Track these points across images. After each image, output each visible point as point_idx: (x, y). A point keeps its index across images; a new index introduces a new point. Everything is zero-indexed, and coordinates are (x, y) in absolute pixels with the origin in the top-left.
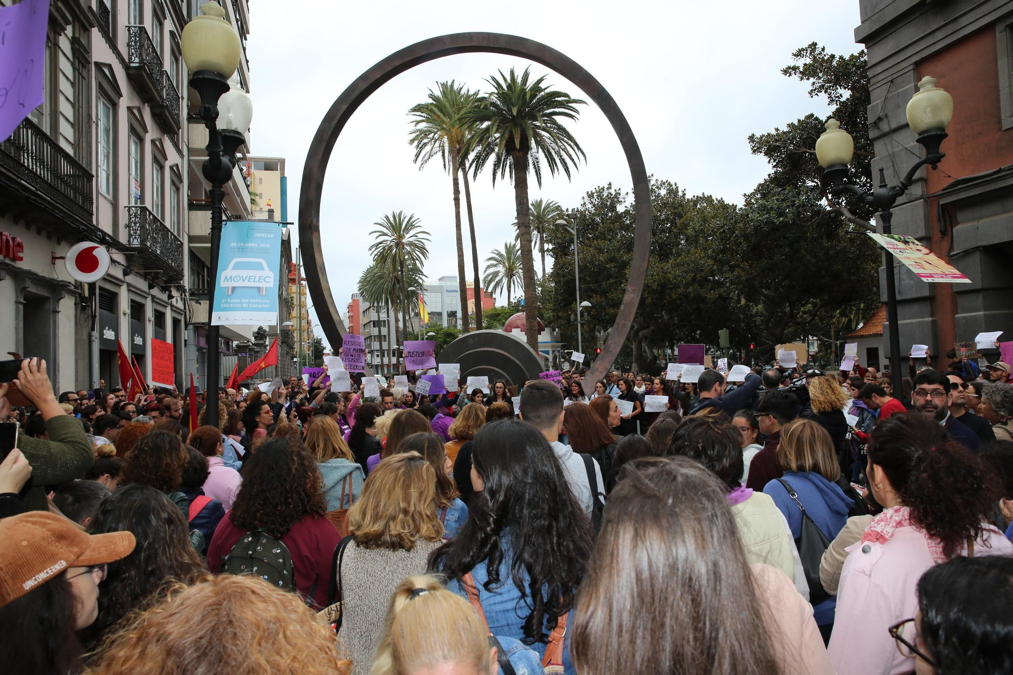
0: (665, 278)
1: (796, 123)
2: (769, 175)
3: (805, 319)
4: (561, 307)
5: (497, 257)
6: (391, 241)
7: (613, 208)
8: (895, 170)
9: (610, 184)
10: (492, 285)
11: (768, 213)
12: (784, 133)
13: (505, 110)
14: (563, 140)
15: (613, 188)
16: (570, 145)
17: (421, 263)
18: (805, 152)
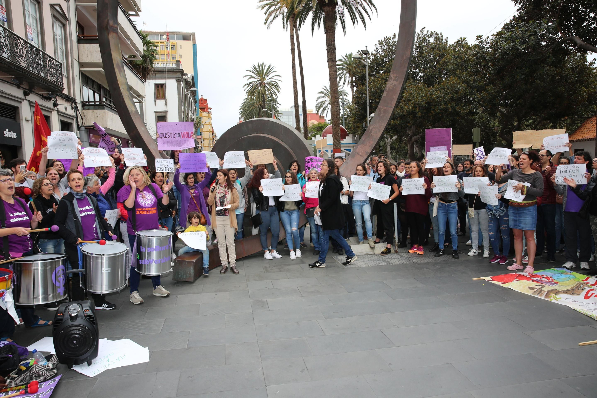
0: (431, 98)
4: (359, 120)
5: (325, 91)
6: (257, 82)
9: (395, 35)
10: (321, 109)
11: (513, 42)
15: (397, 37)
16: (365, 2)
17: (276, 95)
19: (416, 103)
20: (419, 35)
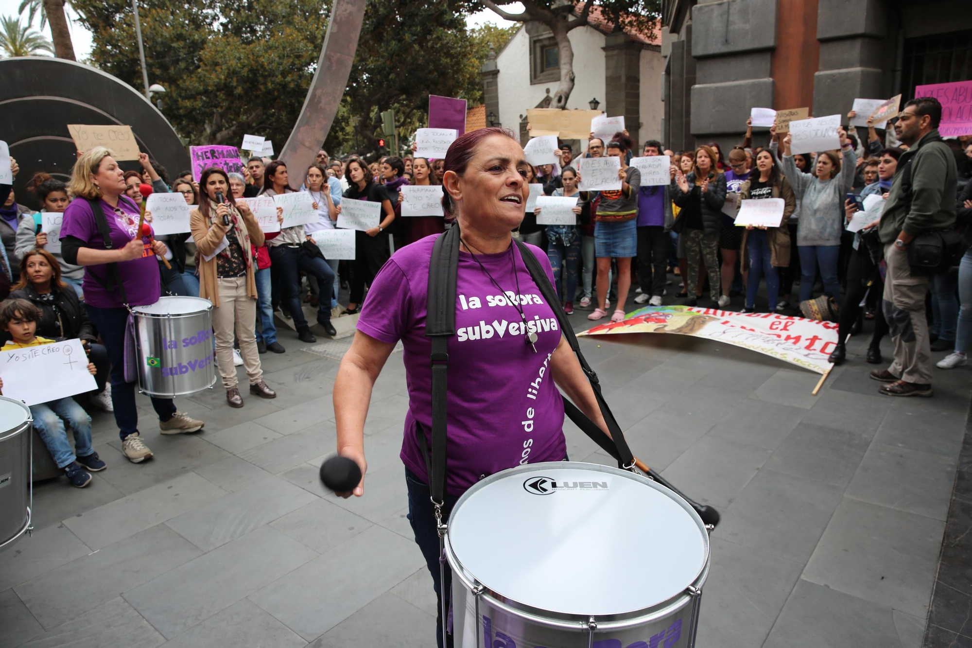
19: (231, 69)
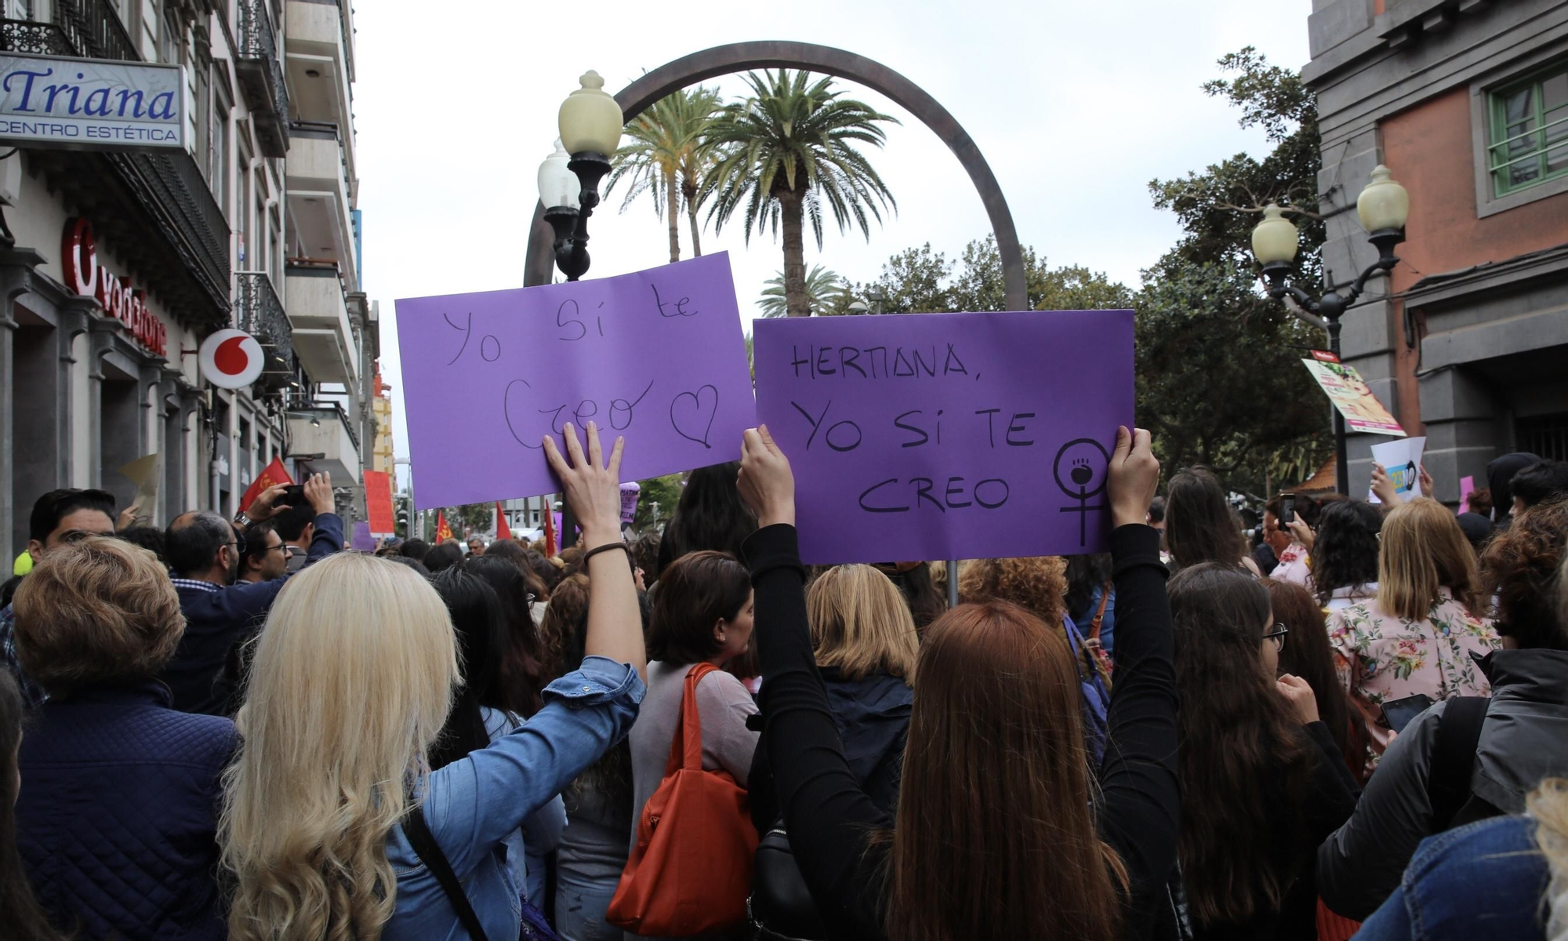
1: (1220, 165)
2: (1178, 242)
3: (1225, 464)
7: (930, 284)
8: (1351, 259)
9: (928, 245)
11: (1176, 300)
12: (1203, 180)
13: (769, 126)
14: (860, 176)
15: (933, 251)
16: (871, 185)
18: (1232, 210)
20: (981, 248)
